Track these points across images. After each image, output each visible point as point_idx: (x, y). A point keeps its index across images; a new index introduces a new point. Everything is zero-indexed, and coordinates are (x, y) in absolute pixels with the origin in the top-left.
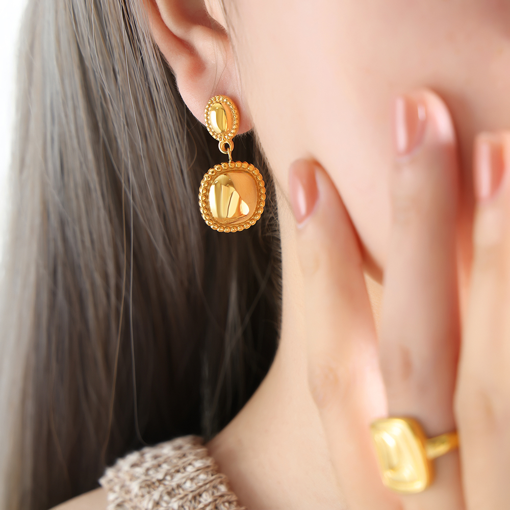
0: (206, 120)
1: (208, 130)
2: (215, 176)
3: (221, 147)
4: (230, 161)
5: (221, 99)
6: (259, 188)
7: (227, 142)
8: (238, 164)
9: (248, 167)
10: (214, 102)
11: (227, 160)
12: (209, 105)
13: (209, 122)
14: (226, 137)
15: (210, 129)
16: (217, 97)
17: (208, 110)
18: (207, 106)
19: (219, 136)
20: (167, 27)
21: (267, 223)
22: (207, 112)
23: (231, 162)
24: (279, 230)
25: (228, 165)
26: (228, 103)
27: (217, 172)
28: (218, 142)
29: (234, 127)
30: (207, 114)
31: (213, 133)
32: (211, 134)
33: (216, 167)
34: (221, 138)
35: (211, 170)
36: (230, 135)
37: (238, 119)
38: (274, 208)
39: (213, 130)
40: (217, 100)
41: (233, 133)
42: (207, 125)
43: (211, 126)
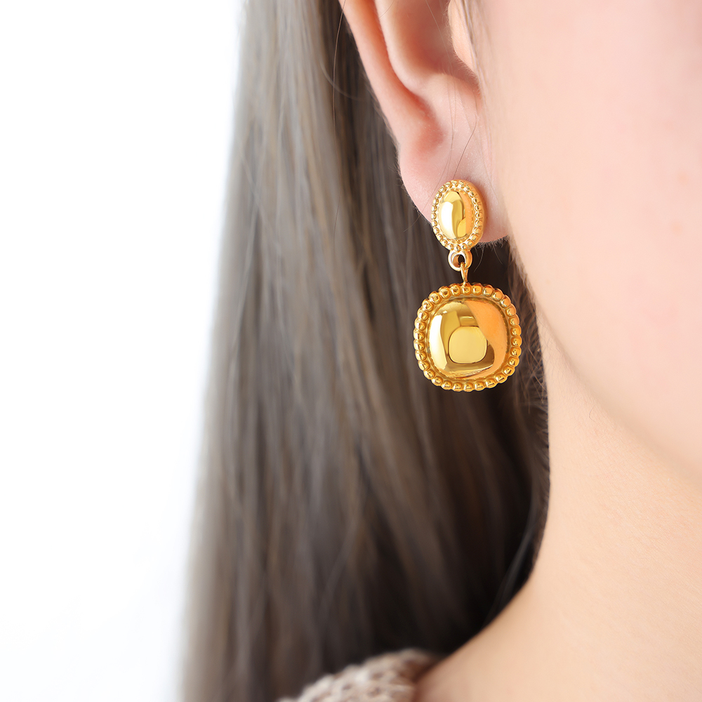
0: (432, 216)
1: (435, 231)
2: (440, 305)
3: (451, 259)
4: (464, 283)
5: (459, 186)
6: (510, 327)
7: (461, 253)
8: (476, 289)
9: (493, 293)
10: (448, 189)
11: (460, 281)
12: (441, 194)
13: (437, 220)
14: (461, 245)
15: (438, 230)
16: (454, 182)
17: (437, 200)
18: (437, 195)
19: (450, 242)
20: (395, 75)
21: (527, 386)
22: (436, 204)
23: (466, 285)
24: (546, 399)
25: (461, 290)
26: (470, 194)
27: (441, 298)
28: (449, 251)
29: (474, 231)
30: (436, 207)
31: (441, 236)
32: (439, 238)
33: (442, 290)
34: (452, 245)
35: (433, 295)
36: (466, 242)
37: (483, 219)
38: (536, 364)
39: (441, 233)
40: (454, 187)
41: (473, 241)
42: (433, 224)
43: (438, 226)
